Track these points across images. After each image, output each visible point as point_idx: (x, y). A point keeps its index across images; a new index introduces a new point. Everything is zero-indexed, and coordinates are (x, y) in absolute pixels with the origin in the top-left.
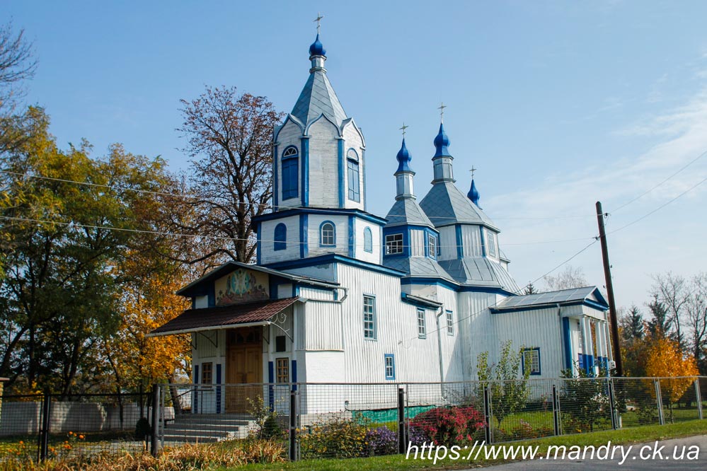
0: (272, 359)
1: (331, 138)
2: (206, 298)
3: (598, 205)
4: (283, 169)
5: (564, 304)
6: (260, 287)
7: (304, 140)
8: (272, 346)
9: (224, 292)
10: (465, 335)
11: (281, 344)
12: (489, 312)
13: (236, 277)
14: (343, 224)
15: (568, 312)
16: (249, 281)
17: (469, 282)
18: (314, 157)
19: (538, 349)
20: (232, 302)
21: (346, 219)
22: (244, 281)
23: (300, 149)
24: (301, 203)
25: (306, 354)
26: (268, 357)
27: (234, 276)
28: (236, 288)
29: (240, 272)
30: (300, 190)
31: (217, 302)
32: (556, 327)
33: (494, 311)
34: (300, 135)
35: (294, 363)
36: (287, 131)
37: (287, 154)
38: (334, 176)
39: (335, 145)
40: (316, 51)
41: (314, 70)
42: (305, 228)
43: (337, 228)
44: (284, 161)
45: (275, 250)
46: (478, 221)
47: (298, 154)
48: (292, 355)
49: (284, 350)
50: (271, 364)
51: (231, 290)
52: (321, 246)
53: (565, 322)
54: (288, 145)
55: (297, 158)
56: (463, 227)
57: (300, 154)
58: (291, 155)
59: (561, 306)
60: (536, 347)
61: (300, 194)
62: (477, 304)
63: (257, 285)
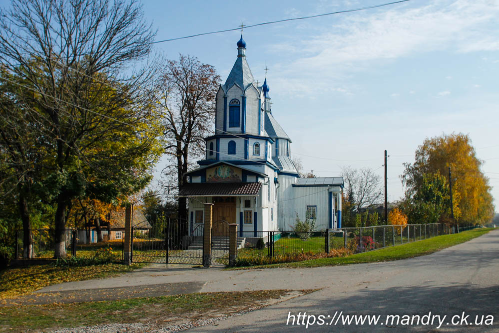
0: (242, 210)
1: (256, 98)
2: (200, 177)
3: (386, 151)
4: (230, 110)
5: (331, 185)
6: (236, 175)
7: (244, 98)
8: (242, 205)
9: (213, 176)
10: (281, 197)
11: (248, 204)
12: (292, 186)
13: (221, 169)
14: (263, 144)
15: (333, 189)
16: (230, 172)
17: (284, 170)
18: (248, 107)
19: (316, 206)
20: (219, 181)
21: (264, 141)
22: (226, 172)
23: (241, 102)
24: (241, 130)
25: (263, 209)
26: (240, 209)
27: (219, 168)
28: (221, 175)
29: (224, 167)
30: (241, 124)
31: (207, 180)
32: (326, 196)
33: (294, 186)
34: (241, 94)
35: (255, 213)
36: (233, 90)
37: (233, 103)
38: (257, 118)
39: (257, 102)
40: (241, 45)
41: (240, 56)
42: (247, 145)
43: (261, 146)
44: (231, 107)
45: (229, 154)
46: (286, 137)
47: (239, 104)
48: (254, 210)
49: (250, 207)
50: (241, 213)
51: (218, 175)
52: (254, 155)
53: (330, 193)
54: (234, 98)
55: (239, 107)
56: (279, 140)
57: (241, 105)
58: (235, 104)
59: (330, 186)
60: (315, 205)
61: (241, 126)
62: (286, 182)
63: (235, 174)
